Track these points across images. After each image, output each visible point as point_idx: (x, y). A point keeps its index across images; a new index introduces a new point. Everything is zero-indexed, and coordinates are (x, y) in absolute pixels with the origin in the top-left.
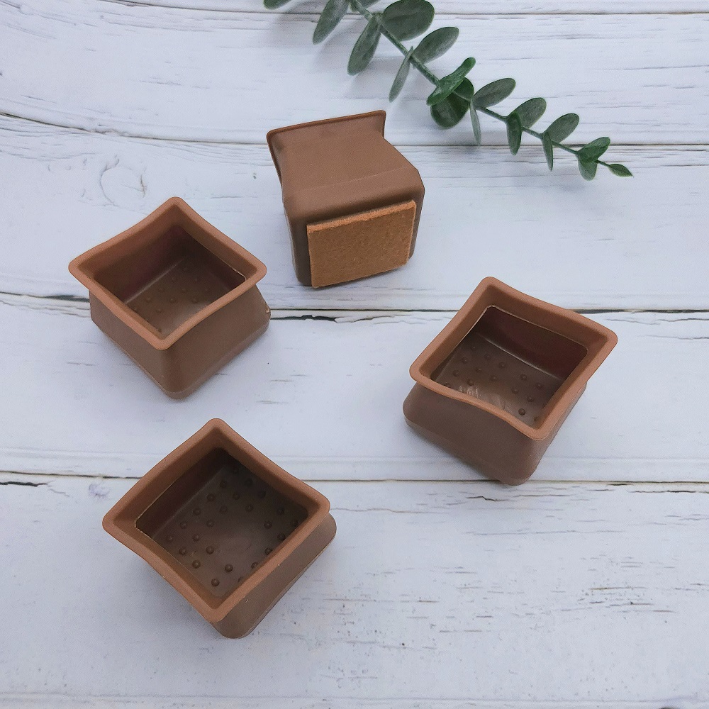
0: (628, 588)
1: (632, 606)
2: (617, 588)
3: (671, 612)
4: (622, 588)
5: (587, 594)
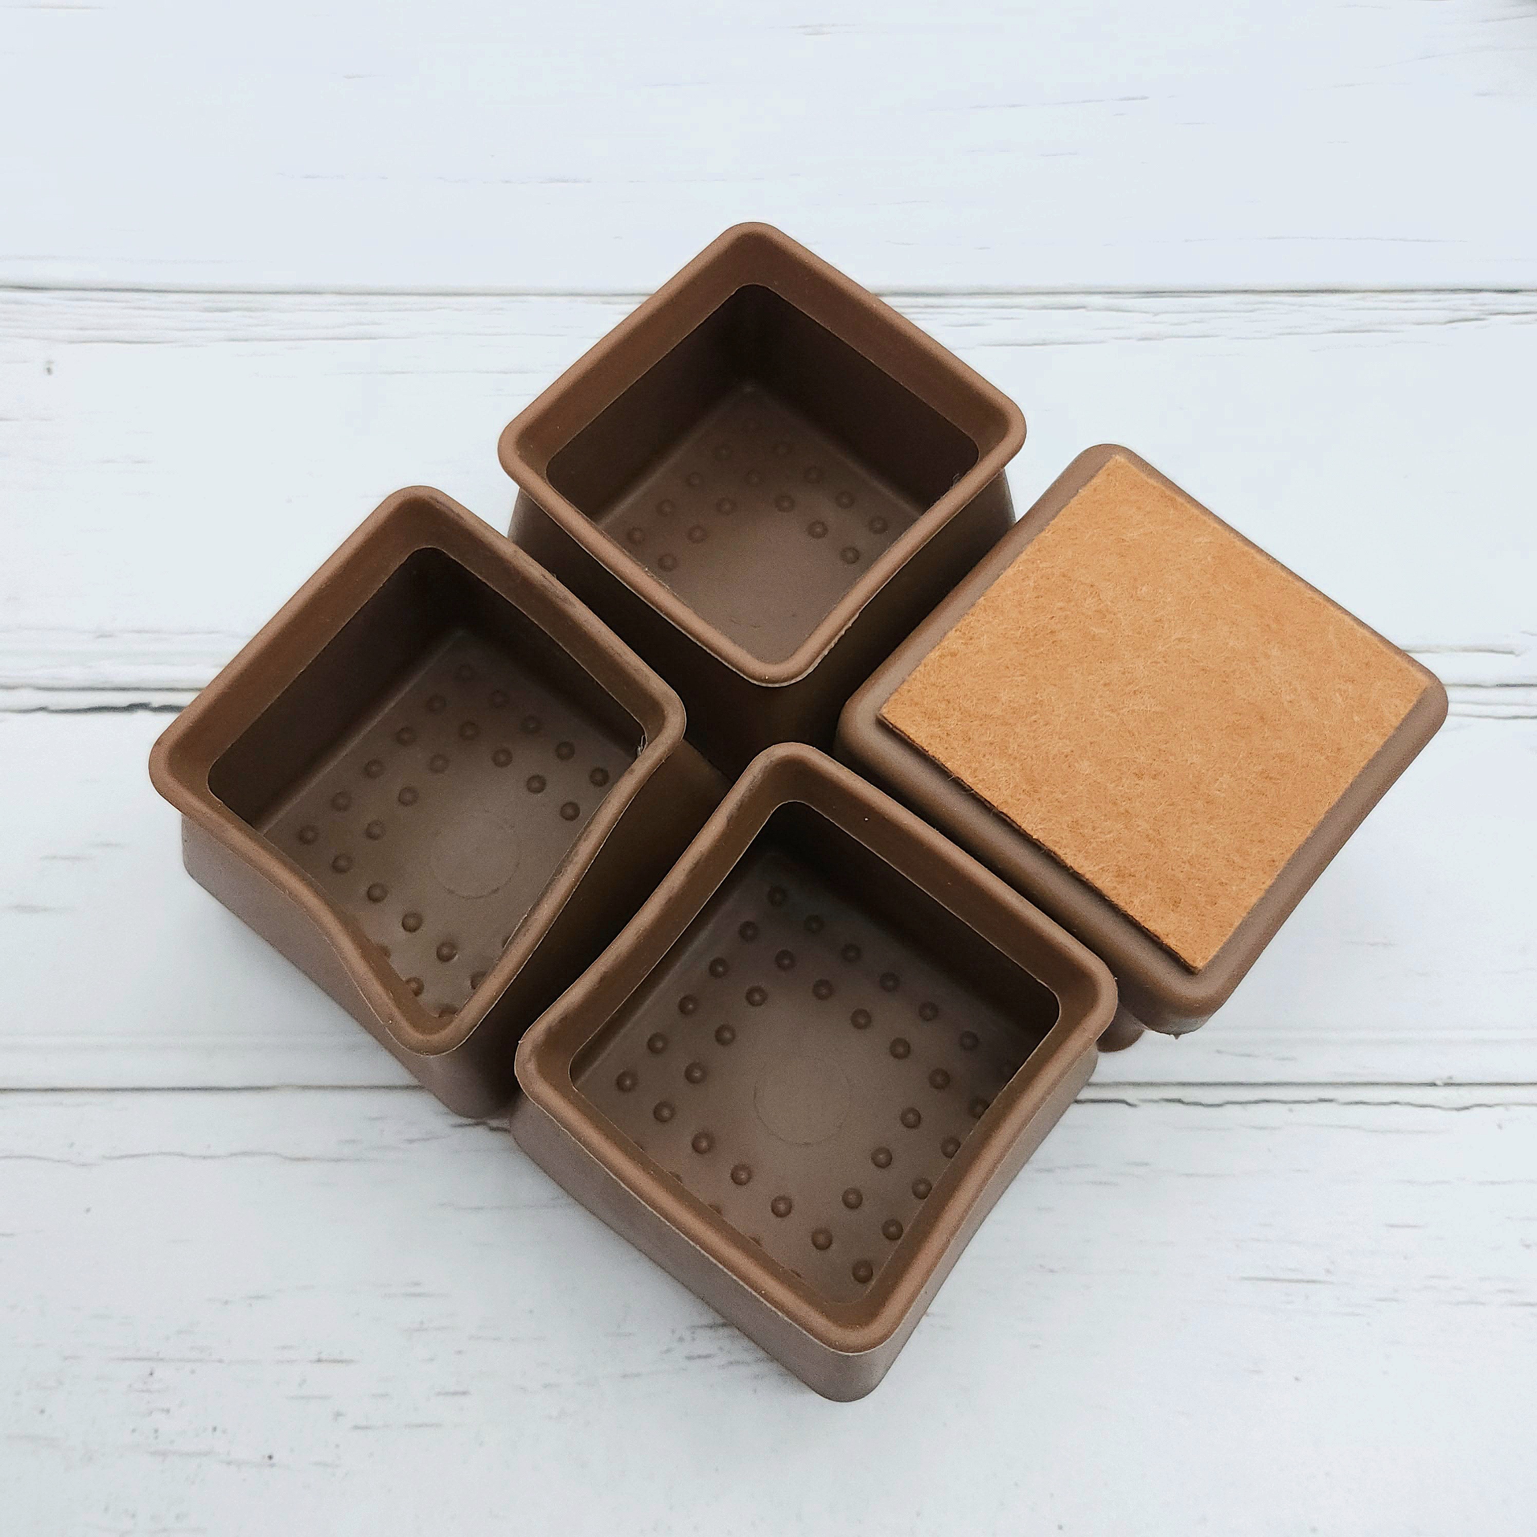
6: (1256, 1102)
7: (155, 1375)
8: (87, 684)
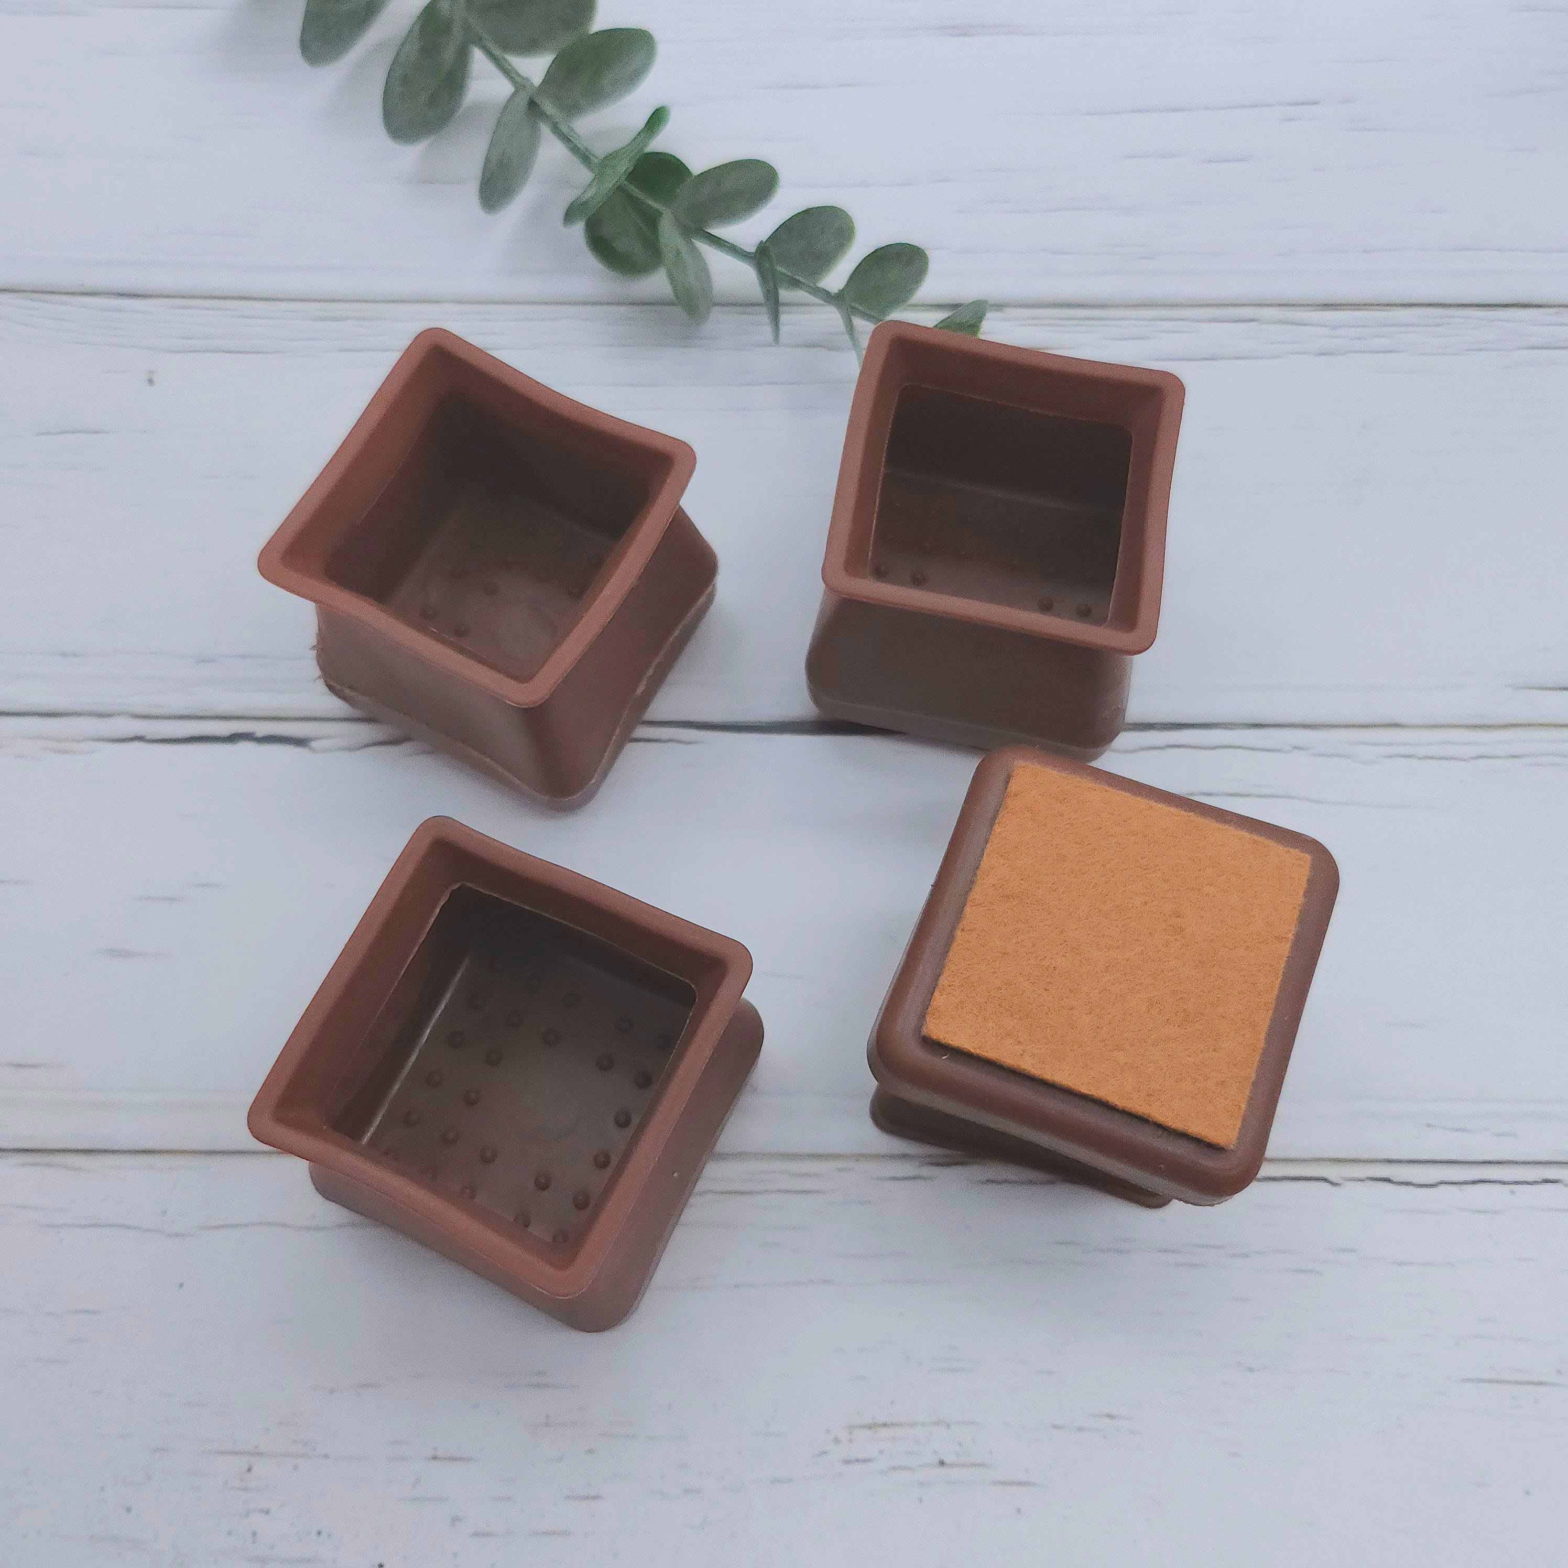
0: (938, 1423)
1: (943, 1471)
2: (913, 1424)
3: (1034, 1484)
4: (923, 1424)
5: (837, 1440)
6: (1474, 1182)
7: (254, 1470)
8: (186, 713)
